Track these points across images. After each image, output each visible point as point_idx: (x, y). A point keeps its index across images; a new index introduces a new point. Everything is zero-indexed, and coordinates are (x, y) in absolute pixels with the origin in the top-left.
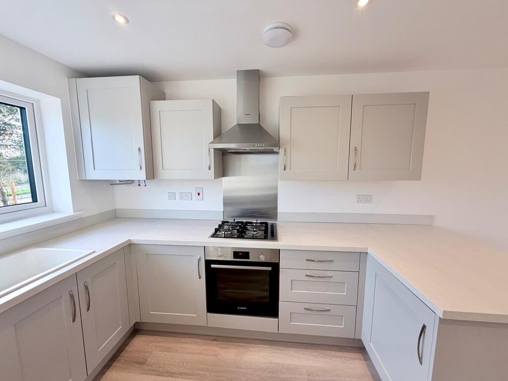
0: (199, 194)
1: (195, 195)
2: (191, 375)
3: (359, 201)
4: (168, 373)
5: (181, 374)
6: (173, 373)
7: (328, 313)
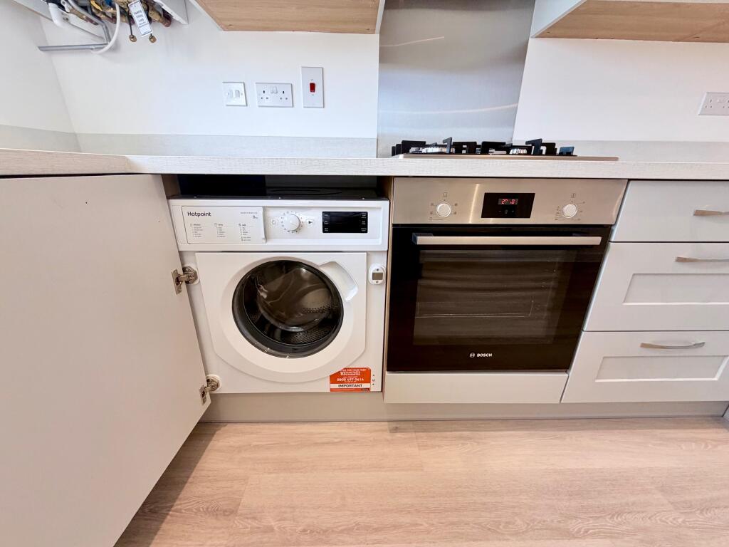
0: (313, 87)
1: (301, 90)
2: (377, 530)
3: (708, 110)
4: (312, 532)
5: (348, 531)
6: (325, 531)
7: (699, 351)
